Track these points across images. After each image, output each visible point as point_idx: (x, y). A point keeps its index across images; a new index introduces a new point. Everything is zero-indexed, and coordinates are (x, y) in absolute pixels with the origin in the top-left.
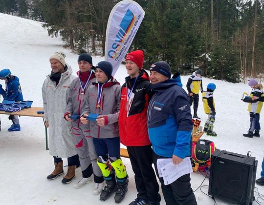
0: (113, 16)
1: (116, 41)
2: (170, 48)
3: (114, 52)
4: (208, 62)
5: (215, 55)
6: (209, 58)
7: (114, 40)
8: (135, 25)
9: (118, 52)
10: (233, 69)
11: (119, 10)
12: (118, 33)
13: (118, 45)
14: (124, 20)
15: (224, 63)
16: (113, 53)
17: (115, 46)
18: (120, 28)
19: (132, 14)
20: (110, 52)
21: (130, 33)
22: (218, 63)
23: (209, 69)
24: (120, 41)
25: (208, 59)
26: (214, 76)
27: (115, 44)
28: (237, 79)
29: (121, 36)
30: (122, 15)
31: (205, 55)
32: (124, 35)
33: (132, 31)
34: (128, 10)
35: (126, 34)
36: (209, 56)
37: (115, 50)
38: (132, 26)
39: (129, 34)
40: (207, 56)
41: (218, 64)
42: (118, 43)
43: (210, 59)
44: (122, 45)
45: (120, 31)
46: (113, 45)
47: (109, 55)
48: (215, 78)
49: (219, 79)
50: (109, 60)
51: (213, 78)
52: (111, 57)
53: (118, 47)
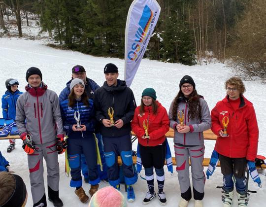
0: (132, 13)
1: (136, 41)
2: (114, 27)
3: (134, 53)
4: (160, 42)
5: (168, 34)
6: (161, 38)
7: (134, 40)
8: (152, 22)
9: (137, 53)
10: (187, 50)
11: (137, 6)
12: (137, 32)
13: (137, 45)
14: (142, 18)
15: (179, 43)
16: (132, 54)
17: (134, 47)
18: (139, 26)
19: (149, 11)
20: (129, 53)
21: (148, 31)
22: (172, 43)
23: (162, 51)
24: (140, 41)
25: (159, 39)
26: (168, 60)
28: (193, 61)
29: (140, 35)
30: (140, 12)
31: (156, 34)
32: (143, 34)
33: (151, 29)
34: (146, 6)
35: (145, 33)
36: (161, 36)
37: (134, 51)
38: (150, 23)
39: (148, 33)
40: (158, 36)
41: (172, 45)
42: (137, 43)
43: (161, 40)
44: (141, 45)
45: (139, 29)
46: (133, 45)
47: (129, 56)
48: (170, 61)
49: (174, 62)
50: (129, 62)
51: (168, 62)
52: (131, 59)
53: (138, 47)
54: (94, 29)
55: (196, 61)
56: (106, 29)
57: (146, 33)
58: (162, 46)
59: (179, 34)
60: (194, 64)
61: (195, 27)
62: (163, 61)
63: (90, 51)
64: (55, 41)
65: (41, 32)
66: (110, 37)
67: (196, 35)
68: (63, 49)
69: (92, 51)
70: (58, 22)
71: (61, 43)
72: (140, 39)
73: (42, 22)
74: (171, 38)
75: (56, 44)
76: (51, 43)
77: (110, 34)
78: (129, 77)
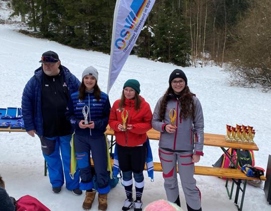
1: (126, 26)
2: (99, 15)
3: (123, 41)
5: (160, 29)
6: (152, 33)
7: (124, 25)
8: (147, 6)
9: (127, 41)
10: (182, 49)
12: (128, 16)
13: (128, 32)
15: (172, 40)
18: (130, 10)
20: (117, 41)
22: (165, 40)
24: (130, 28)
26: (159, 58)
27: (124, 30)
28: (187, 62)
29: (131, 20)
31: (147, 28)
32: (135, 19)
33: (144, 15)
35: (137, 18)
36: (152, 30)
37: (124, 39)
38: (144, 8)
39: (141, 19)
40: (150, 30)
41: (165, 42)
43: (153, 35)
44: (132, 32)
45: (131, 13)
46: (122, 32)
48: (161, 60)
49: (166, 62)
50: (116, 51)
51: (159, 60)
52: (119, 48)
53: (128, 34)
54: (76, 16)
55: (190, 62)
56: (89, 18)
57: (139, 19)
58: (153, 42)
59: (173, 30)
60: (188, 66)
61: (192, 23)
62: (153, 60)
63: (69, 42)
64: (28, 27)
65: (13, 15)
66: (93, 27)
67: (193, 33)
68: (37, 37)
69: (72, 42)
70: (33, 5)
71: (36, 30)
72: (132, 25)
73: (14, 4)
74: (164, 33)
75: (30, 30)
76: (23, 29)
77: (93, 24)
78: (116, 69)
